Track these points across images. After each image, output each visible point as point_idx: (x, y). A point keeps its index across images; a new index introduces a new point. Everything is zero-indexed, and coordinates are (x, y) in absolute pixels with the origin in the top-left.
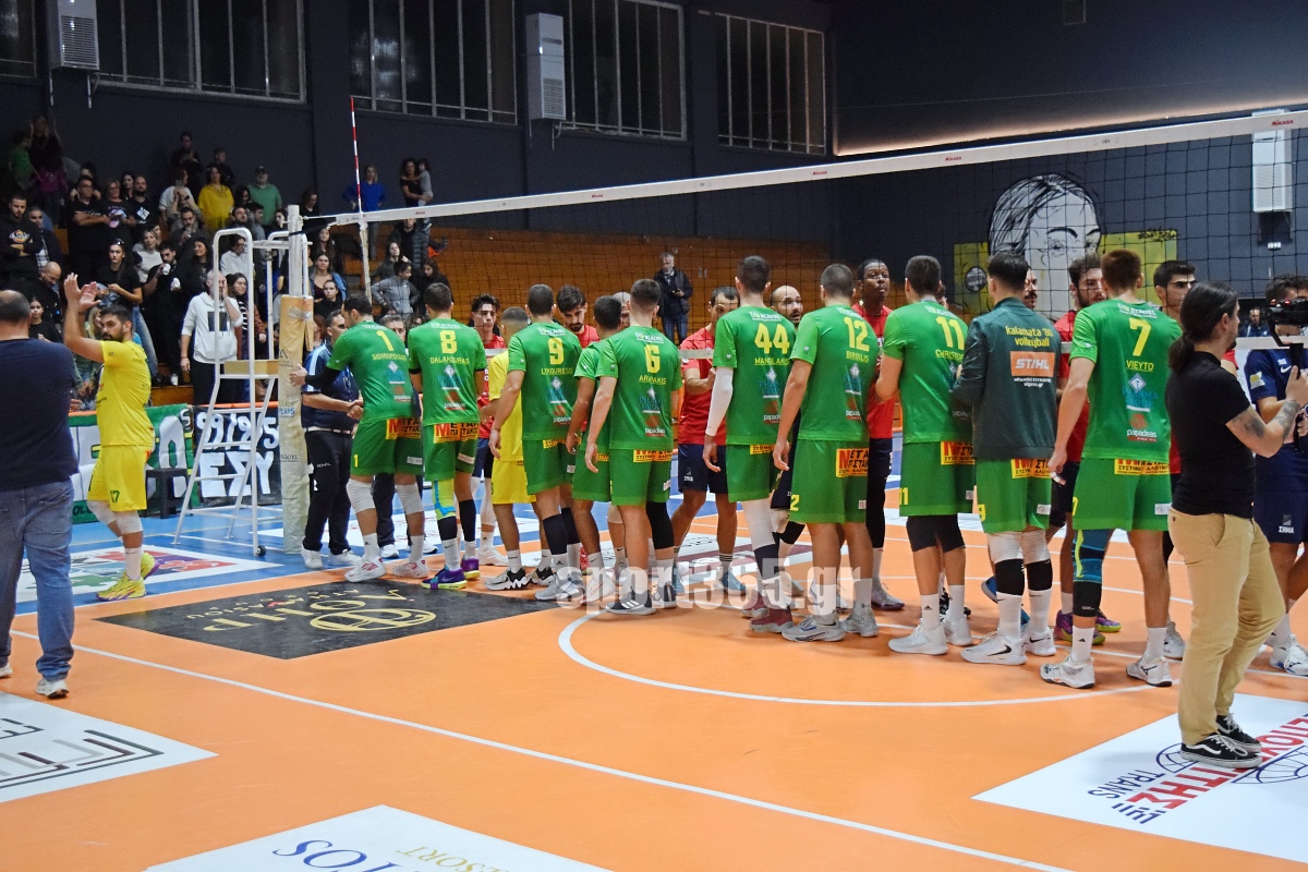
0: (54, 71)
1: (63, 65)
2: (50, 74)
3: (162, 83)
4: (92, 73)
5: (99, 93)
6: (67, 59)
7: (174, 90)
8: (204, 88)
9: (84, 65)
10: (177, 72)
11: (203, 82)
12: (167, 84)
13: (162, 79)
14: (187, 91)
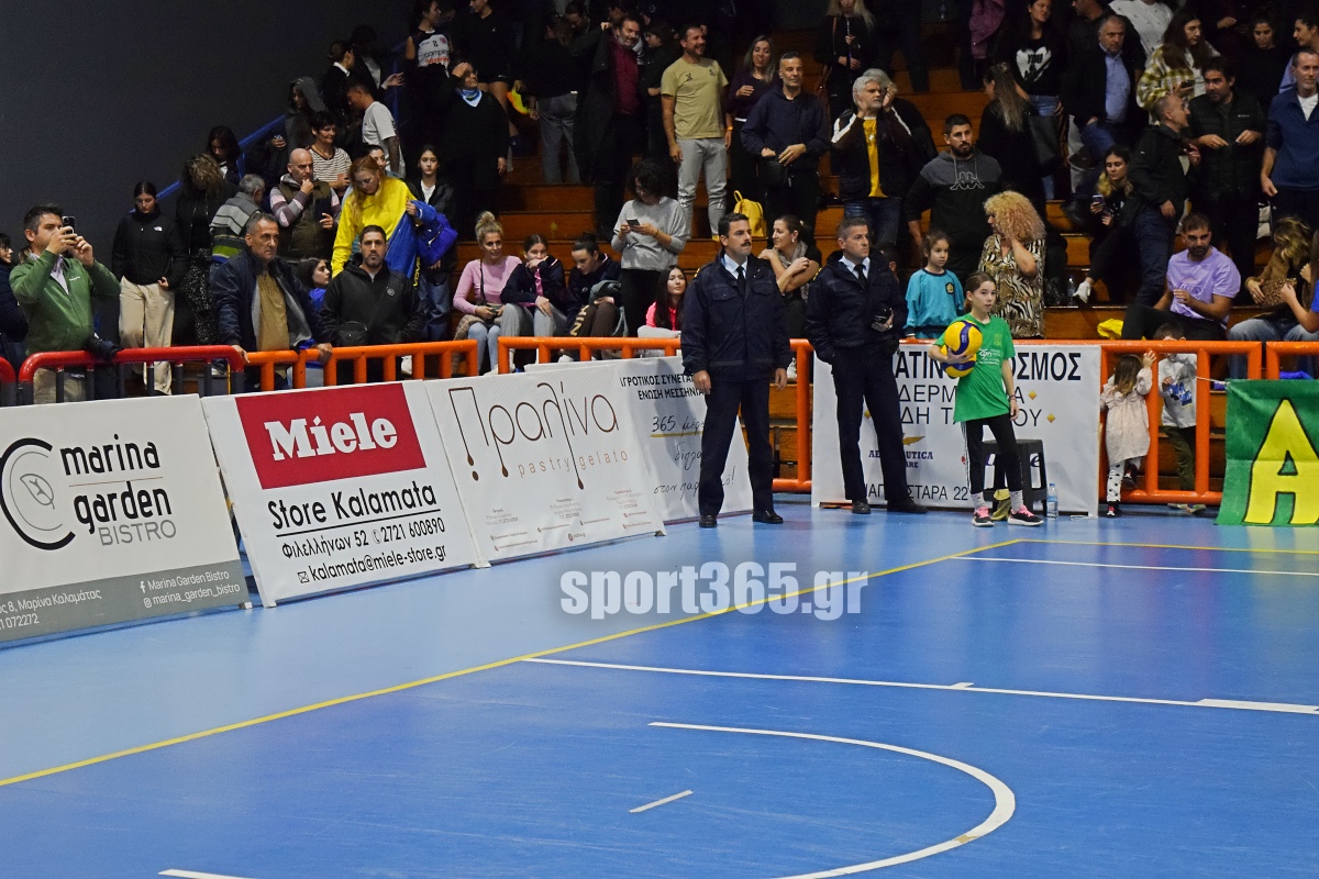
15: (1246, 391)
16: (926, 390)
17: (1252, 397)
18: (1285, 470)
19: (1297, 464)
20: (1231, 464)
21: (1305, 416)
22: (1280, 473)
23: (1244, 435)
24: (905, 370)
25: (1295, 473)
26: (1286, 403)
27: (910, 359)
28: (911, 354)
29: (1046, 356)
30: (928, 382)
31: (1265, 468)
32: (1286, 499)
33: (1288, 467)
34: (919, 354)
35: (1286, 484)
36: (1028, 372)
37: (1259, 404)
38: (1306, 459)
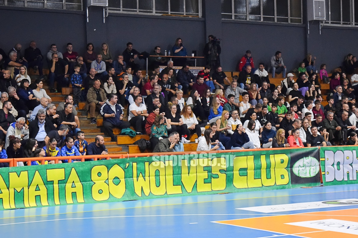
0: (310, 22)
1: (314, 19)
2: (308, 22)
3: (342, 23)
4: (322, 22)
5: (324, 28)
6: (316, 17)
7: (345, 26)
8: (356, 25)
9: (320, 19)
10: (347, 19)
11: (355, 22)
12: (343, 24)
13: (342, 22)
14: (350, 26)
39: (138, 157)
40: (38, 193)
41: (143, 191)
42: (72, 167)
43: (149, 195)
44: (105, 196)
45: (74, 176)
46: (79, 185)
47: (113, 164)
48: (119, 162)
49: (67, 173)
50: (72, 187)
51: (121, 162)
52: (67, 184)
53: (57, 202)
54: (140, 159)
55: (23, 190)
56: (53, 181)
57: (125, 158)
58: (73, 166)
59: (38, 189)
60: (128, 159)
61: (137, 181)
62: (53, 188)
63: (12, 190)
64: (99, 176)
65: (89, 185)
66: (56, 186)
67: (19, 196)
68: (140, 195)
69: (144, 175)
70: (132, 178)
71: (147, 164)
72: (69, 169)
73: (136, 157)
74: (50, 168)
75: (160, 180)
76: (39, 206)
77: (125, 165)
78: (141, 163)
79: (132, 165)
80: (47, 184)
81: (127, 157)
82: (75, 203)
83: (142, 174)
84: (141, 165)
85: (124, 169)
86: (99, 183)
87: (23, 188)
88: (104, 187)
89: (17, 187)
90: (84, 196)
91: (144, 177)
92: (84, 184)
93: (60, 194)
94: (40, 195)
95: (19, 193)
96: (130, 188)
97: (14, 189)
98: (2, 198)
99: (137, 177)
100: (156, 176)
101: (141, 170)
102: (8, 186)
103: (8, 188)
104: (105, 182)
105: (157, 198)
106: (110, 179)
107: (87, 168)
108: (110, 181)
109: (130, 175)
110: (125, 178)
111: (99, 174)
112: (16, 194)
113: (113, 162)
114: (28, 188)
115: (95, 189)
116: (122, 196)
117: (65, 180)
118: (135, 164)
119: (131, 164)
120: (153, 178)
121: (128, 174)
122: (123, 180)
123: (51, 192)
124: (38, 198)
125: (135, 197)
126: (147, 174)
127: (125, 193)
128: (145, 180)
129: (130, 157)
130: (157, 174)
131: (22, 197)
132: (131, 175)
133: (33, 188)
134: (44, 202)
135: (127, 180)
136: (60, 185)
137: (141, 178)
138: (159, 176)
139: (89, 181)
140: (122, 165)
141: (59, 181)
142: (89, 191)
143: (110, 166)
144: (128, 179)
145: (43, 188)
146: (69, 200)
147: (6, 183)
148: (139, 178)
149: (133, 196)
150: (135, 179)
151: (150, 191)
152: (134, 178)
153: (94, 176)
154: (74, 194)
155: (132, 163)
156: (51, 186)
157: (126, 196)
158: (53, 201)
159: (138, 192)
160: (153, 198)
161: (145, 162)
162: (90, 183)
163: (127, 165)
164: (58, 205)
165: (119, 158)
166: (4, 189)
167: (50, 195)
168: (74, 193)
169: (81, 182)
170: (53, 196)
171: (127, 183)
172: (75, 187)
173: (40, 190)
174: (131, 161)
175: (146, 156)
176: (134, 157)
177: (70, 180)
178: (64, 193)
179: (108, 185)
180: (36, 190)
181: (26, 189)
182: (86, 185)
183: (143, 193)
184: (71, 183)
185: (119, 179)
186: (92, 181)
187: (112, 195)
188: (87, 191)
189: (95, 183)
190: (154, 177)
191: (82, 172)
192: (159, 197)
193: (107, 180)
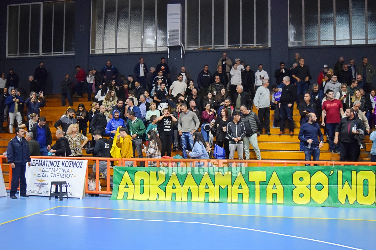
15: (118, 169)
16: (48, 169)
17: (119, 170)
18: (126, 187)
19: (129, 185)
20: (114, 186)
21: (131, 175)
22: (125, 188)
23: (117, 179)
24: (44, 165)
25: (128, 188)
26: (126, 172)
27: (46, 162)
28: (46, 161)
29: (75, 162)
30: (49, 167)
31: (122, 186)
32: (126, 193)
33: (127, 187)
34: (48, 161)
35: (126, 190)
36: (71, 166)
37: (121, 172)
38: (130, 184)
39: (345, 165)
40: (240, 191)
41: (348, 199)
42: (273, 170)
43: (353, 204)
44: (305, 201)
45: (275, 178)
46: (280, 187)
47: (316, 170)
48: (323, 169)
49: (269, 175)
50: (273, 189)
51: (325, 169)
52: (268, 186)
53: (257, 200)
54: (346, 167)
55: (227, 187)
56: (255, 182)
57: (329, 165)
58: (275, 170)
59: (240, 187)
60: (333, 166)
61: (342, 188)
62: (254, 188)
63: (217, 187)
64: (300, 181)
65: (291, 188)
66: (258, 186)
67: (224, 192)
68: (343, 203)
69: (350, 183)
70: (337, 186)
71: (354, 173)
72: (270, 172)
73: (342, 165)
74: (253, 170)
75: (368, 189)
76: (240, 203)
77: (329, 173)
78: (347, 171)
79: (337, 173)
80: (249, 184)
81: (332, 165)
82: (275, 204)
83: (348, 182)
84: (347, 174)
85: (328, 176)
86: (300, 187)
87: (227, 186)
88: (306, 192)
89: (223, 185)
90: (285, 198)
91: (350, 185)
92: (285, 187)
93: (261, 194)
94: (242, 193)
95: (223, 189)
96: (333, 195)
97: (220, 186)
98: (209, 193)
99: (342, 185)
100: (364, 186)
101: (347, 178)
102: (214, 183)
103: (214, 185)
104: (307, 187)
105: (362, 207)
106: (313, 185)
107: (288, 172)
108: (313, 187)
109: (334, 182)
110: (329, 185)
111: (301, 179)
112: (220, 190)
113: (316, 169)
114: (232, 186)
115: (296, 193)
116: (324, 201)
117: (266, 181)
118: (340, 172)
119: (335, 172)
120: (360, 187)
121: (332, 181)
122: (326, 187)
123: (252, 191)
124: (240, 195)
125: (337, 204)
126: (354, 182)
127: (327, 199)
128: (351, 189)
129: (335, 165)
130: (366, 183)
131: (226, 193)
132: (336, 183)
133: (236, 187)
134: (246, 199)
135: (331, 187)
136: (261, 186)
137: (346, 186)
138: (368, 185)
139: (290, 185)
140: (326, 172)
141: (260, 182)
142: (290, 193)
143: (313, 172)
144: (332, 185)
145: (245, 187)
146: (269, 200)
147: (212, 180)
148: (344, 186)
149: (335, 203)
150: (340, 186)
151: (356, 200)
152: (338, 186)
153: (296, 180)
154: (275, 196)
155: (338, 170)
156: (253, 186)
157: (328, 202)
158: (254, 199)
159: (342, 200)
160: (357, 207)
161: (352, 171)
162: (291, 187)
163: (332, 172)
164: (257, 204)
165: (323, 164)
166: (210, 185)
167: (252, 194)
168: (275, 194)
169: (282, 185)
170: (254, 195)
171: (330, 190)
172: (276, 189)
173: (242, 189)
174: (337, 168)
175: (354, 165)
176: (340, 165)
177: (272, 181)
178: (265, 194)
179: (310, 190)
180: (238, 189)
181: (230, 187)
182: (287, 189)
183: (347, 201)
184: (272, 185)
185: (322, 184)
186: (294, 185)
187: (313, 199)
188: (288, 194)
189: (296, 187)
190: (362, 187)
191: (283, 176)
192: (364, 207)
193: (310, 186)
